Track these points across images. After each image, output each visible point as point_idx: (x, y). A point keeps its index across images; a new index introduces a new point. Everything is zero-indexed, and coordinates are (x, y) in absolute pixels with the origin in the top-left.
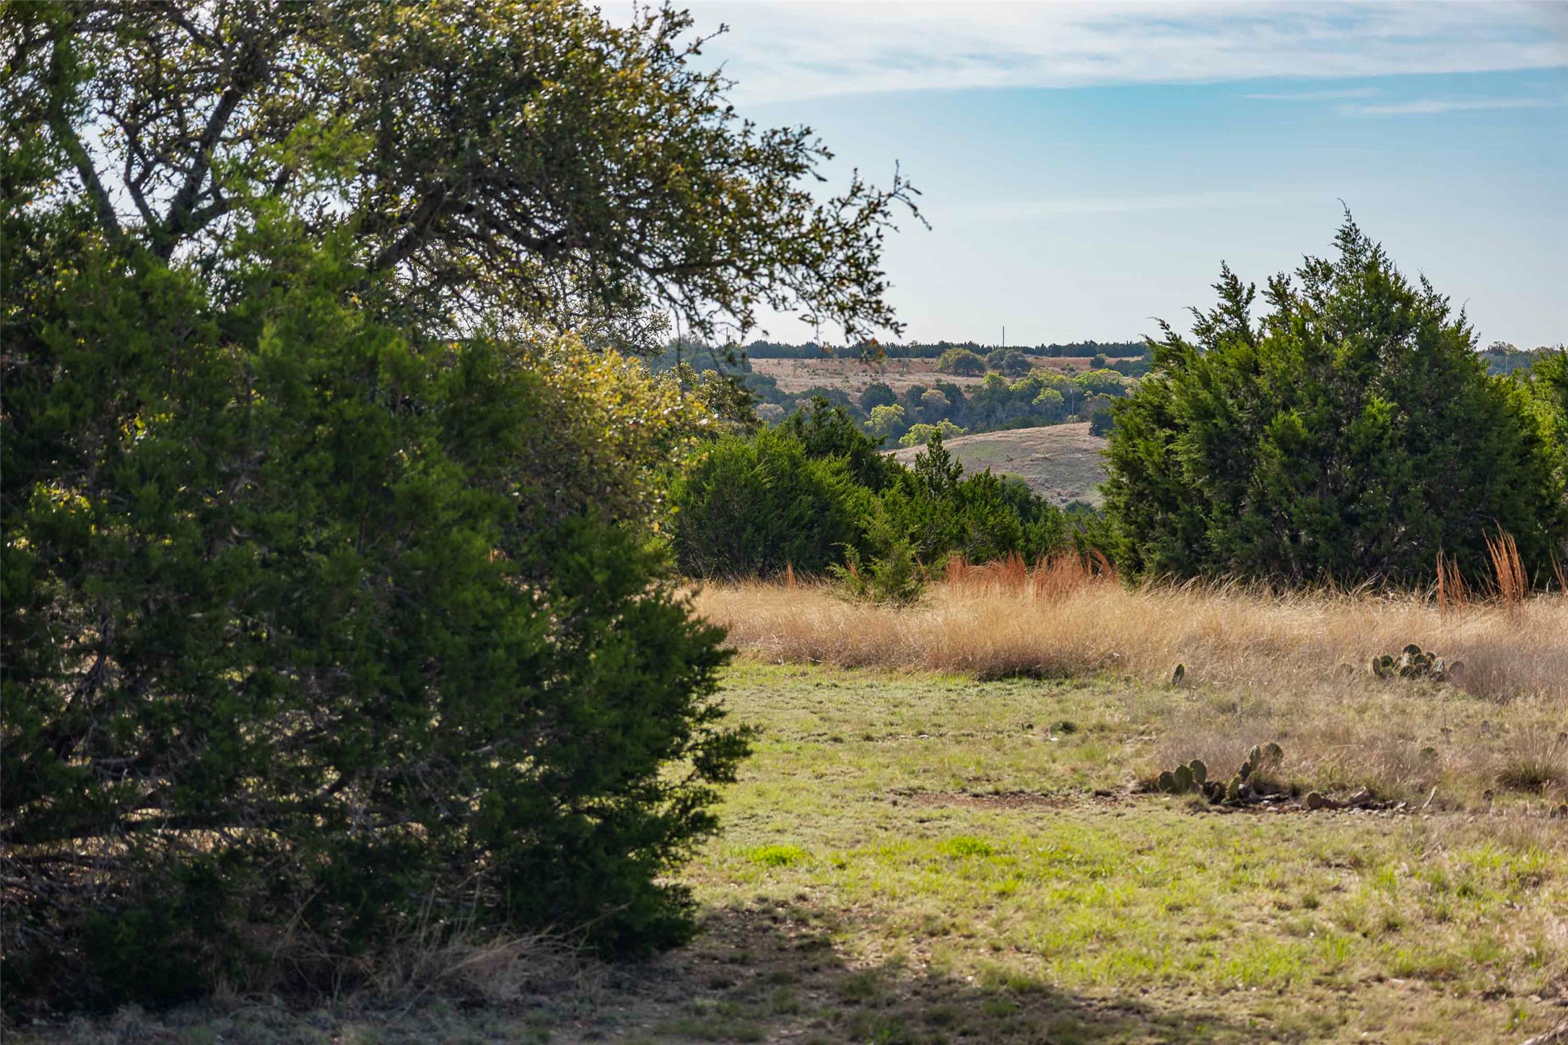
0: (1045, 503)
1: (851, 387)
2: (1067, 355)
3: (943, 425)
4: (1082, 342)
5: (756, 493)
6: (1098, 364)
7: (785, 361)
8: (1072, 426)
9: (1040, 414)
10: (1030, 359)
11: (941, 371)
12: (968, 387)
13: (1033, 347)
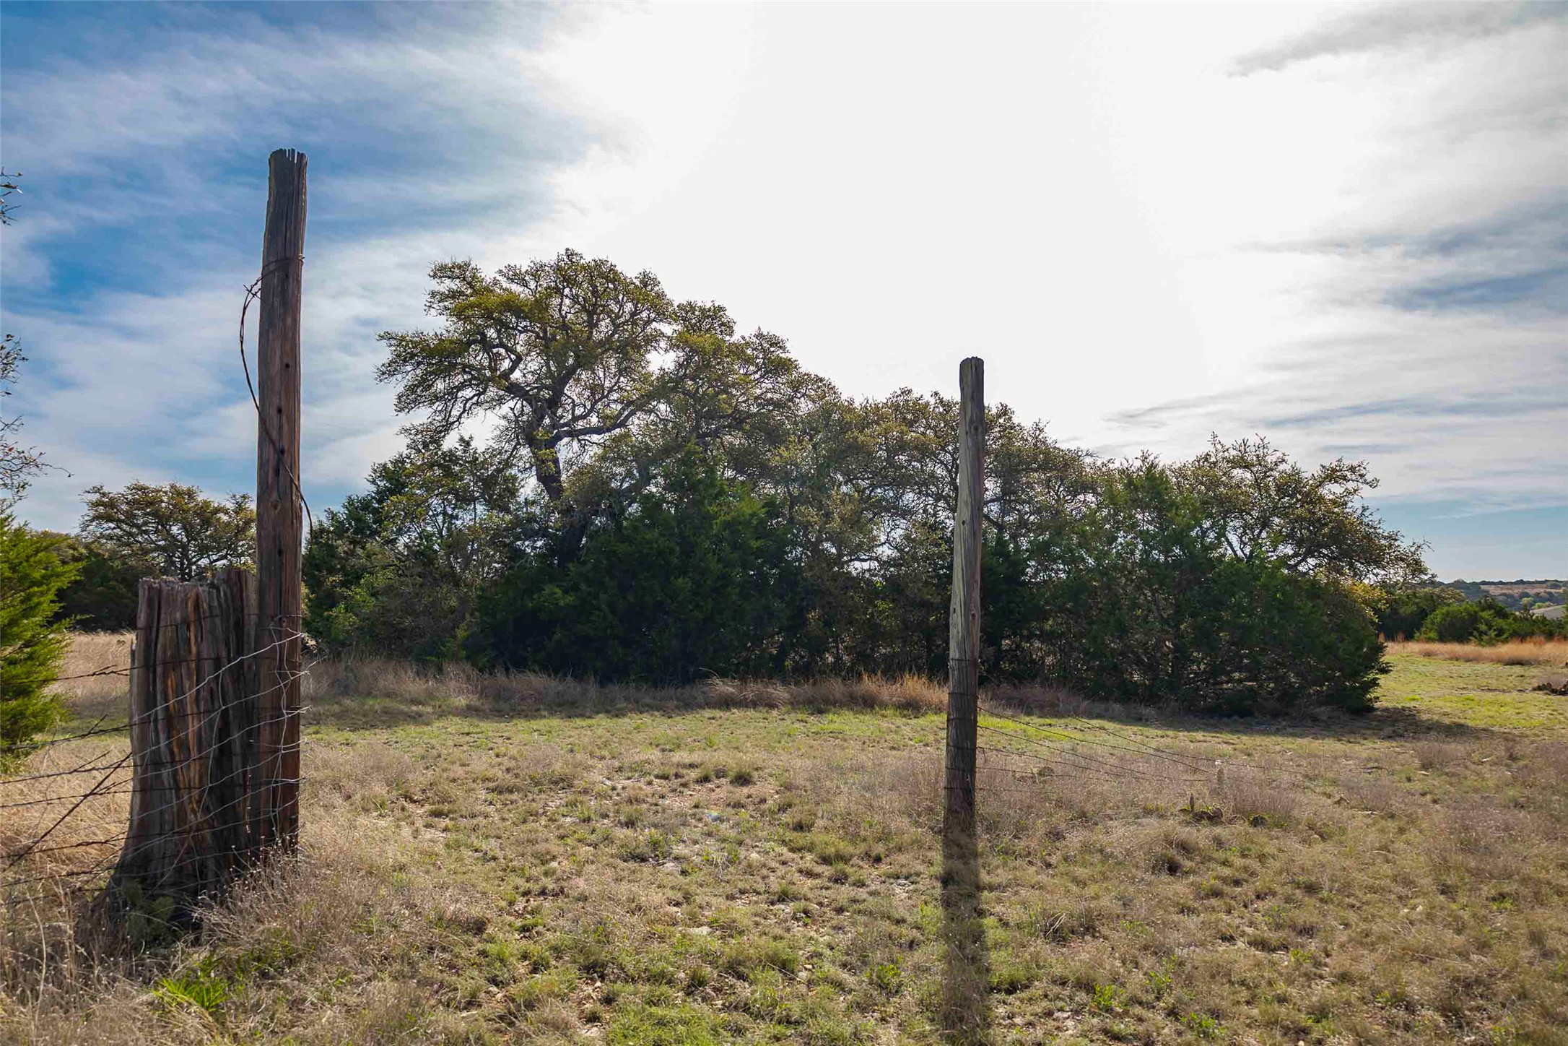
5: (1463, 620)
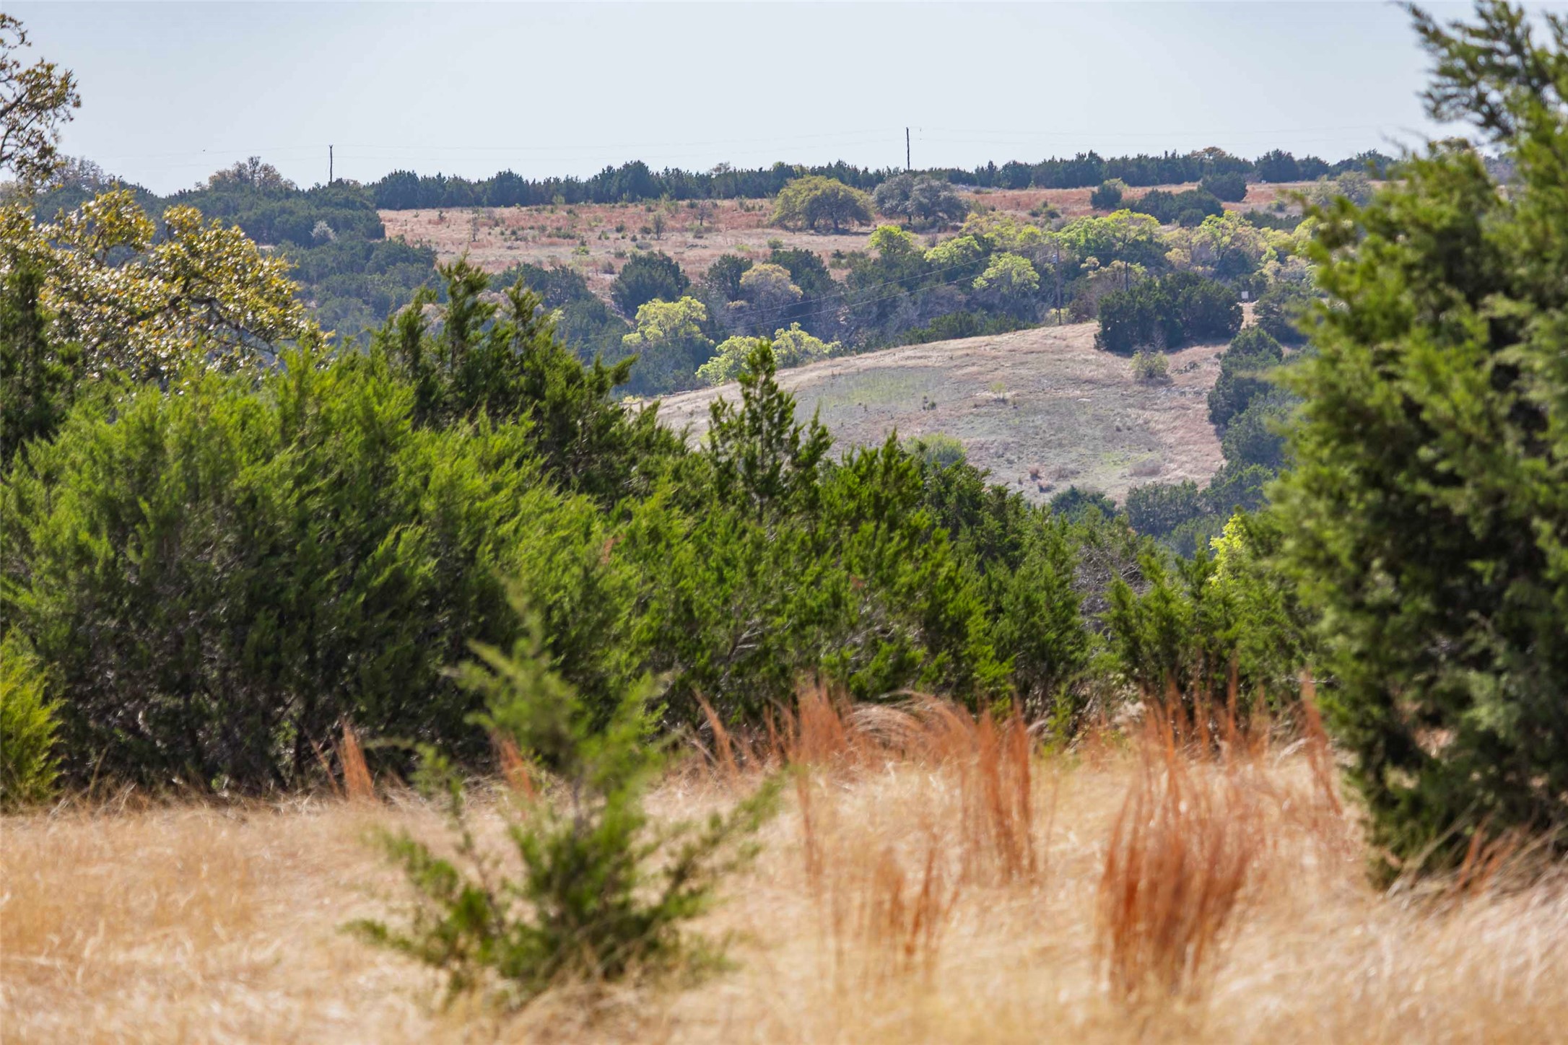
0: (1017, 500)
1: (594, 263)
2: (1039, 183)
3: (785, 339)
4: (1071, 156)
6: (1108, 201)
7: (452, 214)
8: (1058, 330)
9: (989, 308)
10: (964, 194)
11: (781, 224)
12: (838, 255)
13: (971, 169)
